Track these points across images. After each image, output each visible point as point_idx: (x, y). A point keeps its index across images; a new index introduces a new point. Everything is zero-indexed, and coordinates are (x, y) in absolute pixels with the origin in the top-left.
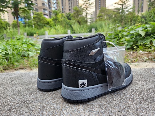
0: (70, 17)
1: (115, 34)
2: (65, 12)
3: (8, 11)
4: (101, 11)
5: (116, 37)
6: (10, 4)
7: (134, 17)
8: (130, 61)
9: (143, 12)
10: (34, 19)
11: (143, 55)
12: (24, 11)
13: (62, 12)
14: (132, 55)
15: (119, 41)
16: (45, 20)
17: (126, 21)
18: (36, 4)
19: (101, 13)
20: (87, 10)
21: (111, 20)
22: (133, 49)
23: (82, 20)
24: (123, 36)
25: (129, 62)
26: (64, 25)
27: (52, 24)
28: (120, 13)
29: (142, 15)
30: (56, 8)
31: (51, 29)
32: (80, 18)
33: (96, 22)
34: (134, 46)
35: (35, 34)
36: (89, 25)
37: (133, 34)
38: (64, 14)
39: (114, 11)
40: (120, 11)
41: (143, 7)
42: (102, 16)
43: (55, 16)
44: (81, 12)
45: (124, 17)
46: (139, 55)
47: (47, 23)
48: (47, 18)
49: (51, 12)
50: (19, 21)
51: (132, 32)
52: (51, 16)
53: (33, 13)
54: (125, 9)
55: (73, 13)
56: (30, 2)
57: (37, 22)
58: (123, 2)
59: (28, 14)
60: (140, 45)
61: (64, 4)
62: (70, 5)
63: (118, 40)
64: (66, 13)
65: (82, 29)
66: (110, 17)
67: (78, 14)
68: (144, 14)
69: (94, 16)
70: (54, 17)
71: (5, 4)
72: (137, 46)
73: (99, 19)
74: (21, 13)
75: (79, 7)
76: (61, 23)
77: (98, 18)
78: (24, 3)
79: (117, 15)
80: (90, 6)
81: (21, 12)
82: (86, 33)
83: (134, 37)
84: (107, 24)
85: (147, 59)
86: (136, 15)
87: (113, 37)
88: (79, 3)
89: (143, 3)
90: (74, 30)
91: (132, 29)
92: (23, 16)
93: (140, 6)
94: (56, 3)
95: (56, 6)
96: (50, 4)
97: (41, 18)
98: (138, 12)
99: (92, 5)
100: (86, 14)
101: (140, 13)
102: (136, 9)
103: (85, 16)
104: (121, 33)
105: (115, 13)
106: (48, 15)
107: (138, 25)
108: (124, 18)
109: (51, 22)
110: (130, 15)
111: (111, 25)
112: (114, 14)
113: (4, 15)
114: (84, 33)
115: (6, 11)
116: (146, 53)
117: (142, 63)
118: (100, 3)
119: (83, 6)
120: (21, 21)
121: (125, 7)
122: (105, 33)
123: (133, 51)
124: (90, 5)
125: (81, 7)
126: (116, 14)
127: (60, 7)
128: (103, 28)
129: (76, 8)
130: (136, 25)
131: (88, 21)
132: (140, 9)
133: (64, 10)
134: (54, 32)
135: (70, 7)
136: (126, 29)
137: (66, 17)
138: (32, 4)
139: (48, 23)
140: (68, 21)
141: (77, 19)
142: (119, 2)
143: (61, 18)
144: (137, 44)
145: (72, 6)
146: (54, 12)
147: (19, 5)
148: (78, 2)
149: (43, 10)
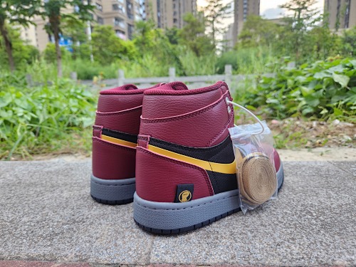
0: (175, 37)
1: (280, 79)
2: (165, 26)
3: (36, 23)
4: (248, 25)
5: (280, 85)
6: (42, 7)
7: (326, 39)
8: (309, 144)
9: (348, 27)
10: (93, 42)
11: (341, 129)
12: (72, 23)
13: (156, 26)
14: (315, 130)
15: (288, 96)
16: (119, 43)
17: (306, 47)
18: (98, 6)
19: (247, 30)
20: (215, 23)
21: (270, 44)
22: (319, 116)
23: (202, 45)
24: (297, 85)
25: (307, 145)
26: (161, 56)
27: (134, 52)
28: (292, 30)
29: (346, 34)
30: (144, 16)
31: (132, 64)
32: (198, 41)
33: (236, 49)
34: (322, 110)
35: (97, 75)
36: (219, 57)
37: (320, 81)
38: (162, 31)
39: (278, 26)
40: (294, 24)
41: (349, 14)
42: (250, 37)
43: (141, 34)
44: (202, 27)
45: (303, 39)
46: (332, 131)
47: (122, 50)
48: (124, 40)
49: (133, 26)
50: (60, 45)
51: (318, 76)
52: (133, 34)
53: (92, 28)
54: (305, 20)
55: (182, 28)
56: (86, 3)
57: (100, 49)
58: (302, 3)
59: (82, 31)
60: (337, 106)
61: (162, 6)
62: (177, 9)
63: (284, 93)
64: (167, 29)
65: (202, 67)
66: (268, 40)
67: (193, 31)
68: (349, 32)
69: (230, 37)
70: (140, 37)
71: (31, 6)
72: (329, 109)
73: (243, 44)
74: (66, 27)
75: (196, 16)
76: (154, 50)
77: (240, 41)
78: (71, 4)
79: (285, 34)
80: (222, 12)
81: (65, 24)
82: (211, 75)
83: (324, 87)
84: (260, 55)
85: (350, 139)
86: (331, 34)
87: (273, 87)
88: (196, 5)
89: (349, 7)
90: (184, 67)
91: (319, 69)
92: (69, 34)
93: (340, 14)
94: (144, 4)
95: (144, 12)
96: (130, 6)
97: (110, 39)
98: (337, 27)
99: (227, 11)
100: (211, 31)
101: (339, 30)
102: (333, 21)
103: (209, 36)
104: (293, 77)
105: (282, 28)
106: (126, 31)
107: (334, 58)
108: (302, 42)
109: (131, 47)
110: (317, 35)
111: (270, 58)
112: (279, 33)
113: (27, 32)
114: (206, 74)
115: (31, 22)
116: (349, 127)
117: (337, 148)
118: (245, 6)
119: (207, 13)
120: (64, 45)
121: (306, 16)
122: (257, 76)
123: (320, 120)
124: (222, 9)
125: (202, 15)
126: (283, 32)
127: (152, 14)
128: (251, 65)
129: (190, 18)
130: (329, 58)
131: (217, 47)
132: (342, 21)
133: (162, 22)
134: (139, 72)
135: (175, 13)
136: (306, 69)
137: (166, 37)
138: (91, 7)
139: (125, 51)
140: (171, 46)
141: (191, 41)
142: (291, 3)
143: (156, 40)
144: (328, 105)
145: (180, 13)
146: (139, 26)
147: (62, 9)
148: (194, 3)
149: (114, 20)
